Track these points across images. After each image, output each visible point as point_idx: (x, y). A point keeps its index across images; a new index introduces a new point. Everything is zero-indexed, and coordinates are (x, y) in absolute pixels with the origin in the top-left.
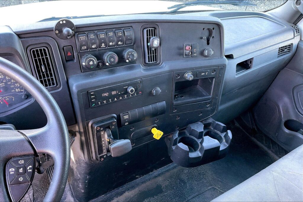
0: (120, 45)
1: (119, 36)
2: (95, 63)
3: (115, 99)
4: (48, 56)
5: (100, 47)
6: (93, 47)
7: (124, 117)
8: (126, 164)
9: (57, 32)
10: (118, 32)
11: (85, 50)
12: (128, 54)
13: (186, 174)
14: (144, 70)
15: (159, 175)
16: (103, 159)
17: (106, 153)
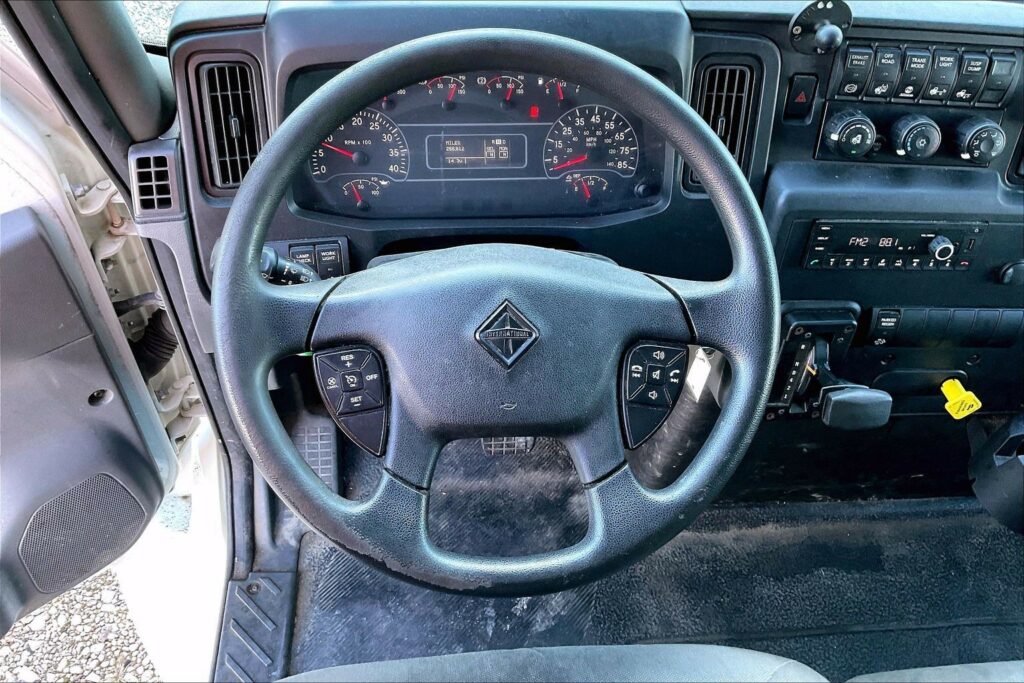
0: (961, 99)
1: (971, 71)
2: (868, 142)
3: (883, 261)
4: (745, 95)
5: (897, 96)
6: (878, 91)
7: (883, 320)
8: (805, 450)
9: (798, 30)
10: (970, 60)
11: (852, 94)
12: (977, 137)
13: (977, 548)
14: (1006, 194)
15: (884, 517)
16: (773, 417)
17: (788, 405)
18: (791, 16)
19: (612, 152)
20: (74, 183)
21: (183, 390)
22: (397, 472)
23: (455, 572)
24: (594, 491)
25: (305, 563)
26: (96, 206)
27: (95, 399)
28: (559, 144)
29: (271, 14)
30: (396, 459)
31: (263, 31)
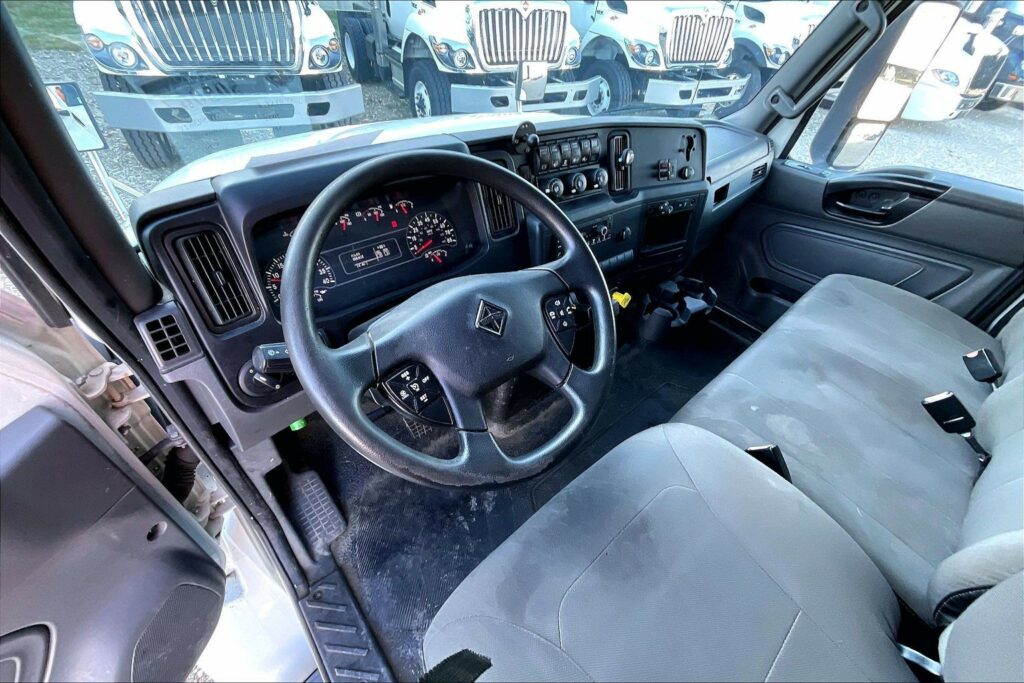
0: (584, 162)
1: (585, 147)
2: (561, 189)
5: (562, 166)
6: (555, 165)
9: (517, 141)
11: (545, 170)
12: (597, 176)
18: (511, 136)
19: (442, 235)
20: (74, 378)
21: (208, 500)
22: (469, 427)
23: (532, 462)
24: (565, 385)
25: (341, 560)
26: (99, 388)
27: (152, 535)
28: (414, 238)
29: (220, 192)
30: (463, 421)
31: (218, 204)
